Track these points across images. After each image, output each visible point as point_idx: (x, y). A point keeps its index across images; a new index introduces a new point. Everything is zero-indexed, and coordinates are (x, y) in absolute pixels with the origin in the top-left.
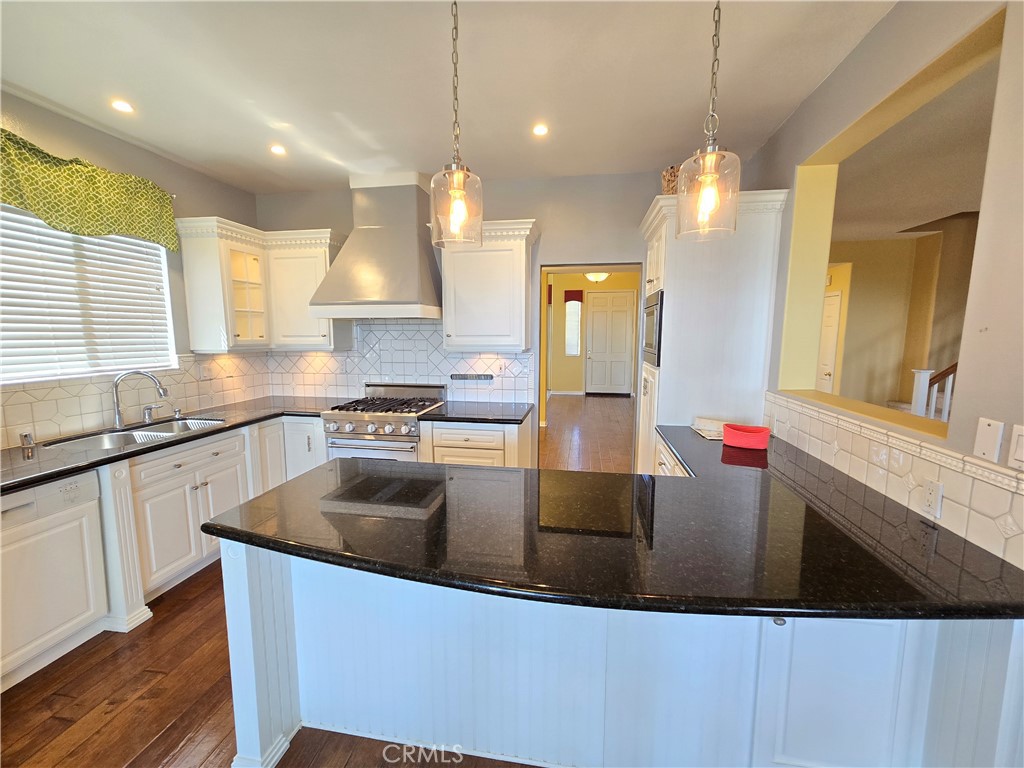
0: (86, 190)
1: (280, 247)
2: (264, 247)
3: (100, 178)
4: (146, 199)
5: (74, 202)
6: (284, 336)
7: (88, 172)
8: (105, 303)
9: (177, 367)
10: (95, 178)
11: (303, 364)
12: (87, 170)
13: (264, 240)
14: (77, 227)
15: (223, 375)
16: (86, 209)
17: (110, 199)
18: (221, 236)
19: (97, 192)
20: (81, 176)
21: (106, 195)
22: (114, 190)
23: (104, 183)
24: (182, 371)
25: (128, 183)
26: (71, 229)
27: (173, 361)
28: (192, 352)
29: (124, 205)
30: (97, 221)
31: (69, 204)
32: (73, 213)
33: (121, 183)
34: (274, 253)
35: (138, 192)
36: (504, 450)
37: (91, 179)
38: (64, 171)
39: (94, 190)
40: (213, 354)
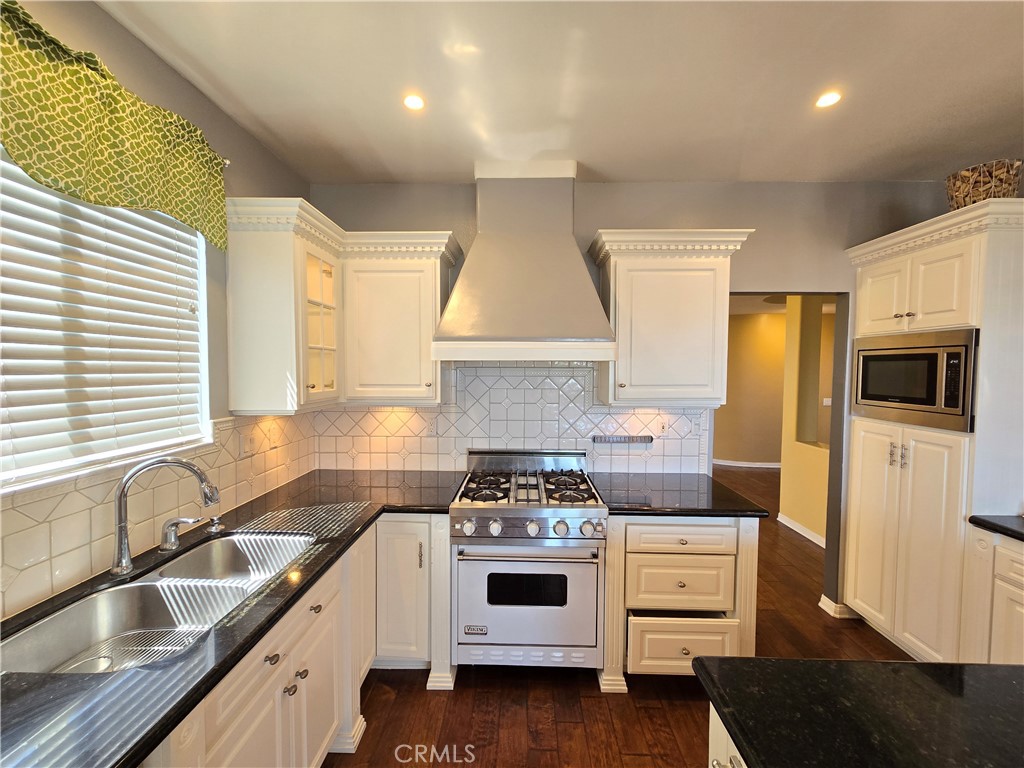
0: (98, 120)
1: (361, 255)
2: (338, 255)
3: (127, 104)
4: (191, 157)
5: (78, 135)
6: (362, 385)
7: (106, 87)
8: (109, 331)
9: (211, 441)
10: (117, 102)
11: (370, 423)
12: (103, 82)
13: (341, 244)
14: (78, 183)
15: (266, 445)
16: (95, 155)
17: (138, 145)
18: (298, 231)
19: (117, 128)
20: (93, 91)
21: (133, 136)
22: (145, 130)
23: (132, 114)
24: (217, 446)
25: (166, 125)
26: (67, 186)
27: (204, 431)
28: (231, 413)
29: (159, 160)
30: (113, 179)
31: (67, 138)
32: (73, 156)
33: (156, 122)
34: (354, 263)
35: (179, 144)
36: (736, 556)
37: (109, 102)
38: (65, 72)
39: (111, 122)
40: (256, 416)
